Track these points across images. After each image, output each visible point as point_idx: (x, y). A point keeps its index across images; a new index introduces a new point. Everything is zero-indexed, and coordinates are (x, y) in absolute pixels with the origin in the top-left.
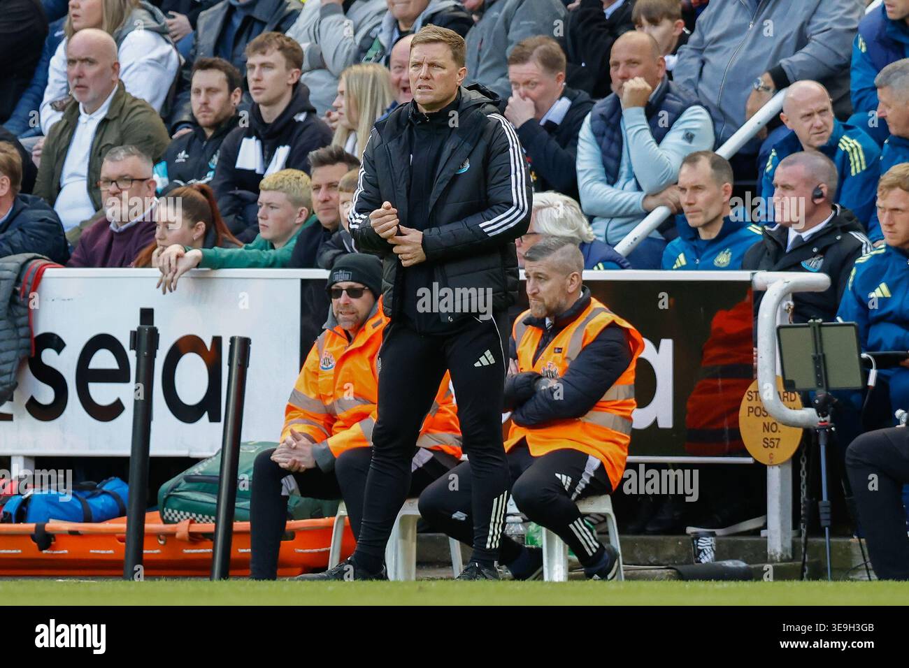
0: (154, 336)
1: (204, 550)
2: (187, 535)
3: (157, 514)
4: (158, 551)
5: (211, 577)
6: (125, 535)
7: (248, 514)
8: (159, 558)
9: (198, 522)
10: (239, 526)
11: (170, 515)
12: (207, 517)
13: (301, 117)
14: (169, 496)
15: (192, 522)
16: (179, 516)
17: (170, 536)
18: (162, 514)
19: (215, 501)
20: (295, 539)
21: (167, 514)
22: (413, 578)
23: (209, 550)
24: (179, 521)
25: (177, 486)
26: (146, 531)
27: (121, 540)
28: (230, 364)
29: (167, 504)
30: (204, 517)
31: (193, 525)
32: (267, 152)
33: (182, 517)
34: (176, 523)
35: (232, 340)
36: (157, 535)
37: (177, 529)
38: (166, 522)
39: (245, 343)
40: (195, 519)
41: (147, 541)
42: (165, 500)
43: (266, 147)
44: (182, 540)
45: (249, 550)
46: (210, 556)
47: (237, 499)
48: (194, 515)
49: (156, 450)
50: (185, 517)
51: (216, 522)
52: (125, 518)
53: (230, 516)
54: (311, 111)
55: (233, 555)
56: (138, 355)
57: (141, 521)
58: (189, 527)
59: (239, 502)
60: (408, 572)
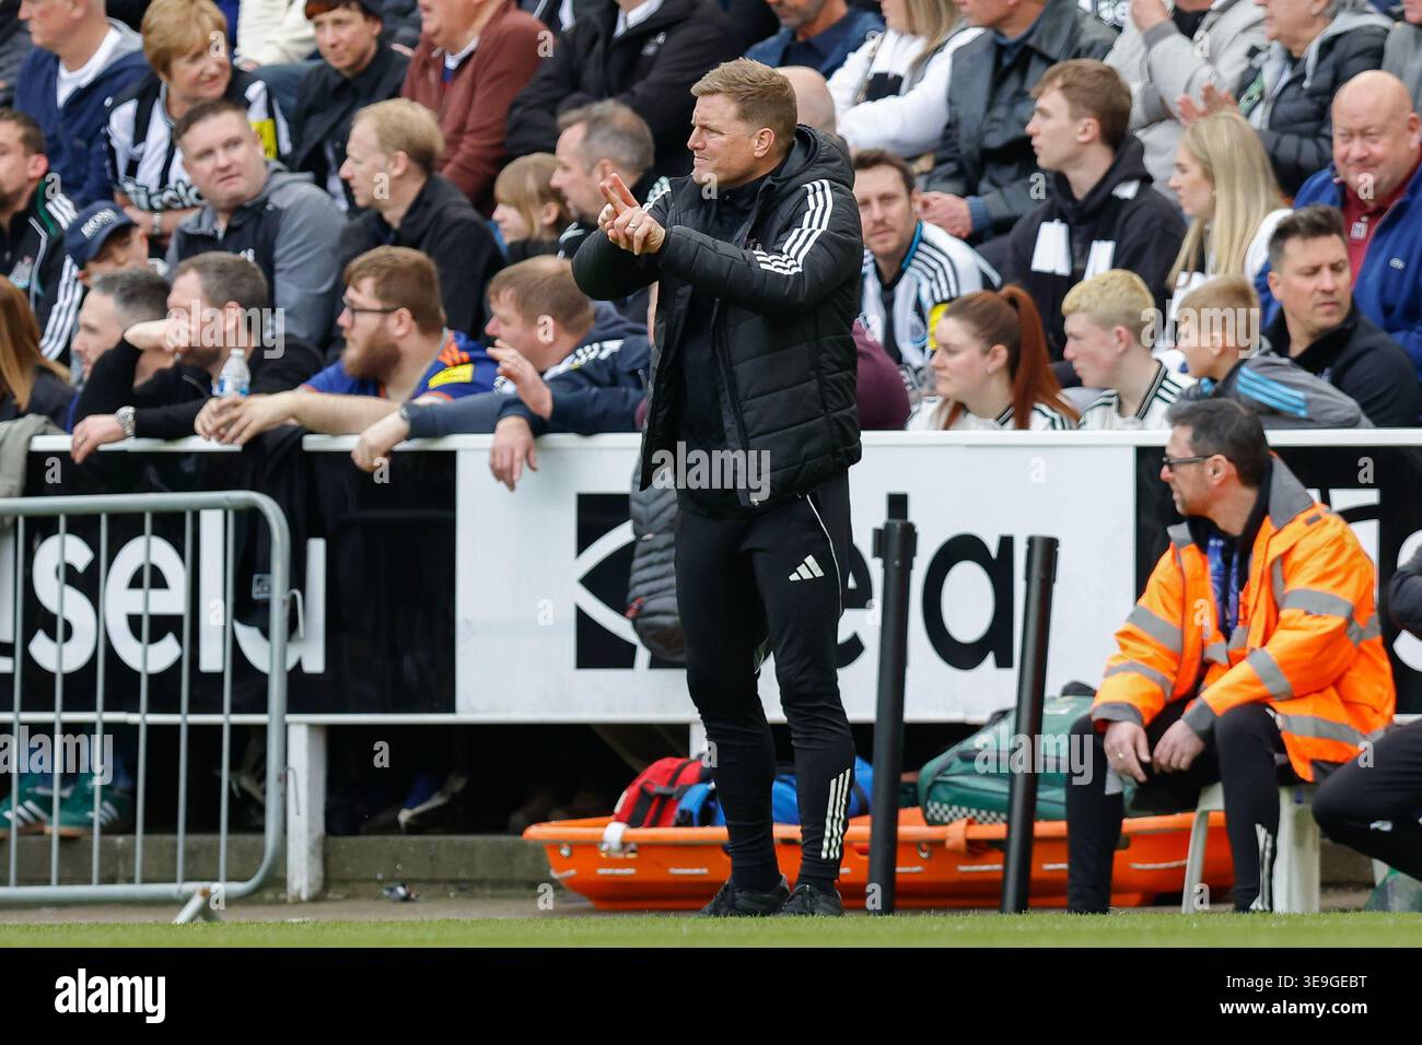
0: (909, 536)
1: (990, 867)
2: (962, 842)
3: (917, 811)
4: (918, 869)
5: (1001, 909)
6: (867, 844)
7: (1062, 810)
8: (920, 879)
9: (981, 823)
10: (1042, 828)
11: (937, 811)
12: (993, 814)
13: (1128, 191)
14: (935, 783)
15: (970, 823)
16: (950, 814)
17: (937, 845)
18: (925, 811)
19: (1006, 789)
20: (1131, 847)
21: (932, 810)
22: (1316, 908)
23: (998, 867)
24: (951, 820)
25: (948, 767)
26: (900, 838)
27: (862, 852)
28: (1028, 578)
29: (932, 795)
30: (989, 814)
31: (972, 827)
32: (1078, 246)
33: (955, 815)
34: (946, 824)
35: (1031, 541)
36: (916, 844)
37: (949, 834)
38: (931, 822)
39: (1051, 545)
40: (975, 818)
41: (901, 855)
42: (930, 789)
43: (1076, 238)
44: (955, 852)
45: (1064, 866)
46: (1000, 876)
47: (1040, 786)
48: (974, 812)
49: (914, 712)
50: (960, 815)
51: (1008, 822)
52: (867, 819)
53: (1031, 814)
54: (1146, 180)
55: (1035, 873)
56: (885, 566)
57: (893, 821)
58: (966, 830)
59: (1044, 791)
60: (1308, 899)
